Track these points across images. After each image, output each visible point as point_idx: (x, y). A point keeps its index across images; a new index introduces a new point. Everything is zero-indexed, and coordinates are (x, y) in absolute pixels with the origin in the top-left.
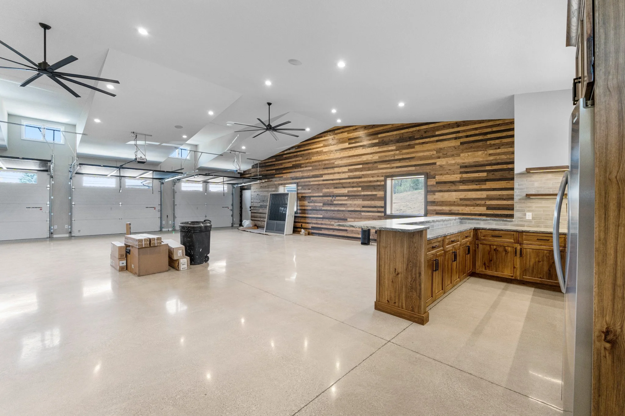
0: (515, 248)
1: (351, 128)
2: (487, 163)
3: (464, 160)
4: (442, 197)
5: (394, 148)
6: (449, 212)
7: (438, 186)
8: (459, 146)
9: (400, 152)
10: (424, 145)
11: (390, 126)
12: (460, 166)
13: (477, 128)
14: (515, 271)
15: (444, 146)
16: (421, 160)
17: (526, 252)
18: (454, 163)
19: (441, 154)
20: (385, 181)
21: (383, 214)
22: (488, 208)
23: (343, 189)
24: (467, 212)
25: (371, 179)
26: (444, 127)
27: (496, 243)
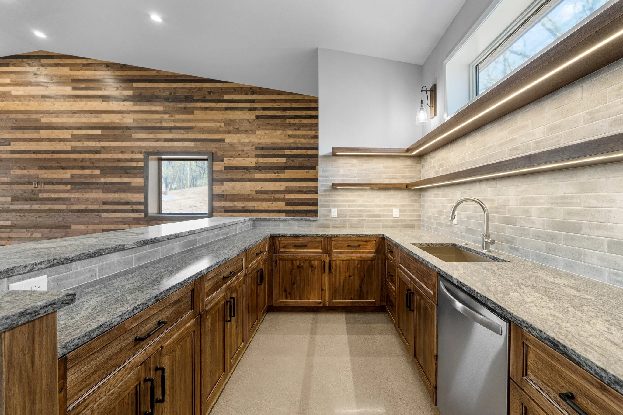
0: (323, 260)
1: (78, 61)
2: (285, 146)
3: (260, 139)
4: (234, 189)
5: (160, 108)
6: (242, 209)
7: (227, 173)
8: (254, 120)
9: (170, 116)
10: (208, 111)
11: (154, 73)
12: (256, 147)
13: (275, 100)
14: (323, 295)
15: (235, 118)
16: (203, 134)
17: (336, 265)
18: (247, 143)
19: (231, 128)
20: (145, 160)
21: (142, 215)
22: (288, 204)
23: (61, 170)
24: (265, 208)
25: (120, 156)
26: (235, 90)
27: (299, 257)
